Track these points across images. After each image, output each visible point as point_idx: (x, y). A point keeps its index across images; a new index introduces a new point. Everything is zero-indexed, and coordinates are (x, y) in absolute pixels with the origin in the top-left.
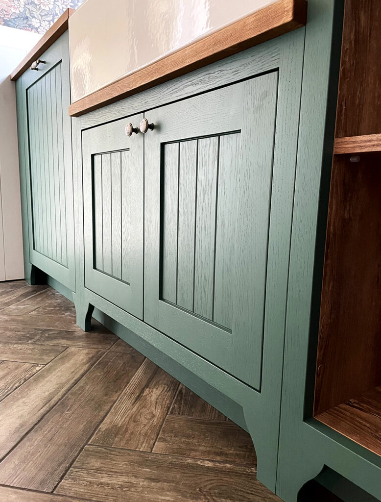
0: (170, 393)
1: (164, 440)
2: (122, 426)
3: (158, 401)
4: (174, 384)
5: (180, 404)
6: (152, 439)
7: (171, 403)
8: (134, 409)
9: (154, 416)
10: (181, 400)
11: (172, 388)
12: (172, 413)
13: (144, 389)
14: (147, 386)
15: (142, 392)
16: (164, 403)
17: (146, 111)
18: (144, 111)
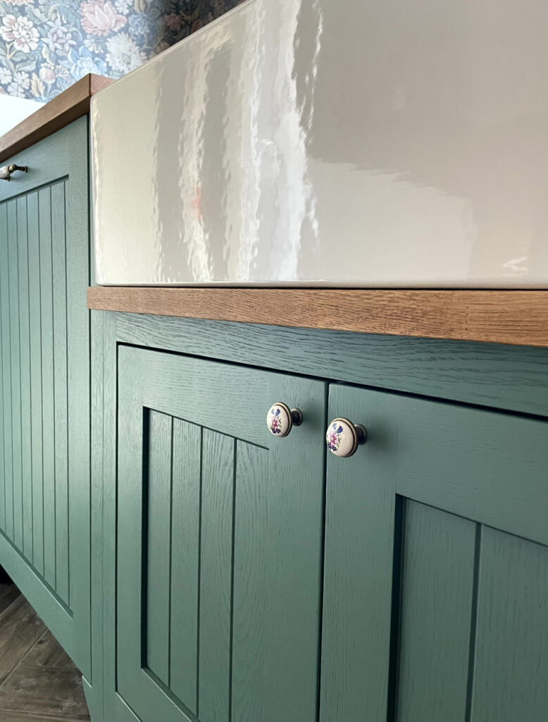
17: (335, 381)
18: (328, 381)
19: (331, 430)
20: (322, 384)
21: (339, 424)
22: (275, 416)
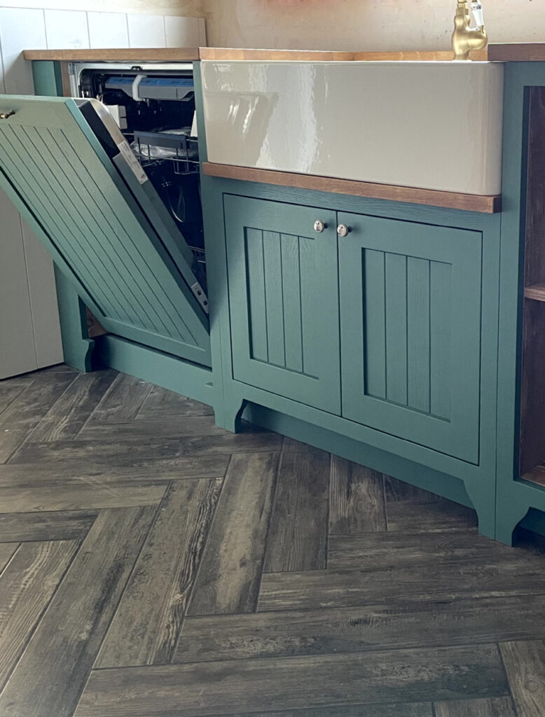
0: (376, 485)
1: (393, 522)
2: (349, 517)
3: (370, 493)
4: (376, 476)
5: (392, 493)
6: (382, 522)
7: (383, 493)
8: (352, 503)
9: (374, 506)
10: (391, 489)
11: (376, 480)
12: (388, 501)
13: (349, 485)
14: (350, 481)
15: (349, 487)
16: (376, 494)
17: (339, 211)
18: (337, 211)
19: (339, 228)
20: (335, 212)
21: (341, 226)
22: (317, 225)
